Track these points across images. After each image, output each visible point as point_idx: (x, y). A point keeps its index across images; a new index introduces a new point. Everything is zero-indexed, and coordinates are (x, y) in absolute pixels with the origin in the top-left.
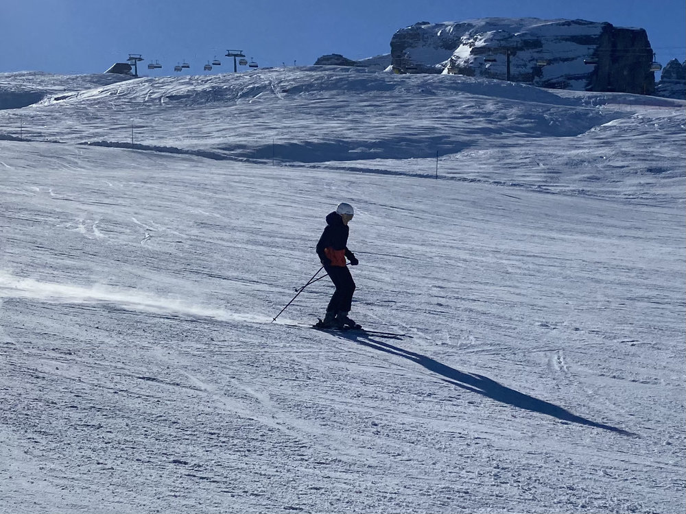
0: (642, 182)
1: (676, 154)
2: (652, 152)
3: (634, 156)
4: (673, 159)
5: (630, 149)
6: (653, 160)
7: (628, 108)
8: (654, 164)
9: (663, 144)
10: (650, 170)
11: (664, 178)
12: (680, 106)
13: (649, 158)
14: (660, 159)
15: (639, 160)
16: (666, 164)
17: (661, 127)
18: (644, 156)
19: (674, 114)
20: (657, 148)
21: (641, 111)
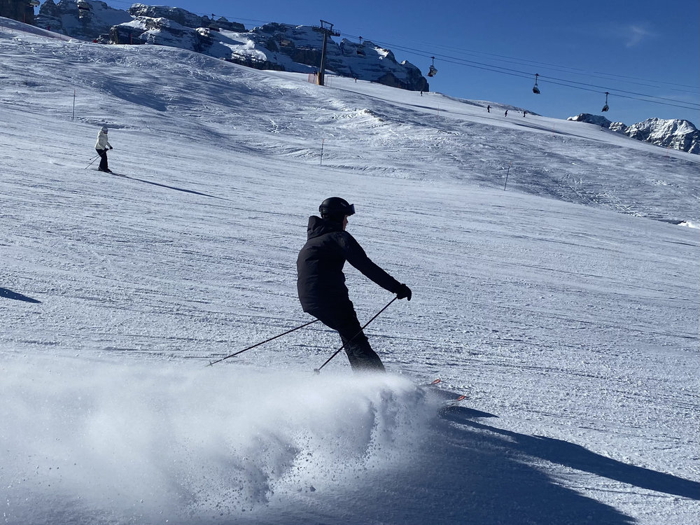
0: (19, 92)
1: (47, 73)
2: (29, 69)
3: (13, 70)
4: (45, 77)
5: (10, 65)
6: (29, 76)
7: (10, 31)
8: (29, 79)
9: (36, 64)
10: (26, 83)
11: (37, 91)
12: (53, 37)
13: (25, 74)
14: (35, 76)
15: (17, 74)
16: (39, 81)
17: (37, 51)
18: (21, 71)
19: (48, 42)
20: (32, 66)
21: (21, 36)
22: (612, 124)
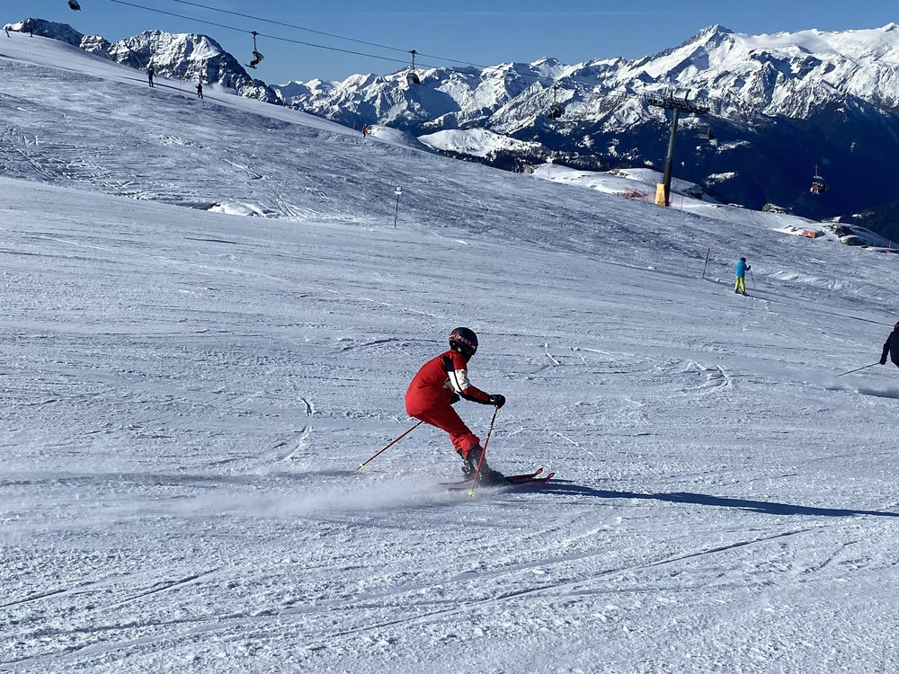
22: (84, 40)
